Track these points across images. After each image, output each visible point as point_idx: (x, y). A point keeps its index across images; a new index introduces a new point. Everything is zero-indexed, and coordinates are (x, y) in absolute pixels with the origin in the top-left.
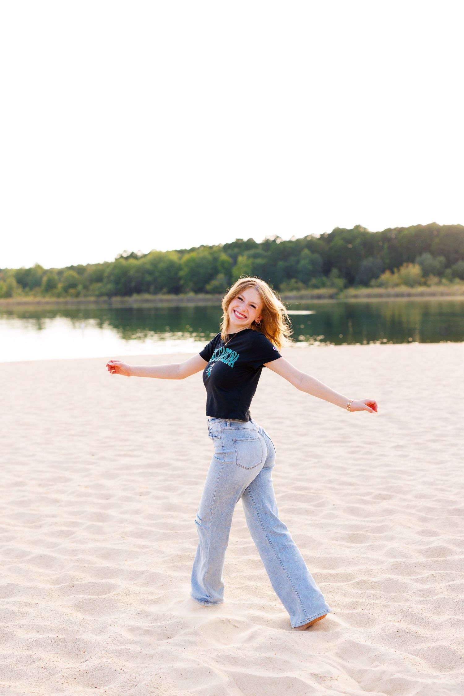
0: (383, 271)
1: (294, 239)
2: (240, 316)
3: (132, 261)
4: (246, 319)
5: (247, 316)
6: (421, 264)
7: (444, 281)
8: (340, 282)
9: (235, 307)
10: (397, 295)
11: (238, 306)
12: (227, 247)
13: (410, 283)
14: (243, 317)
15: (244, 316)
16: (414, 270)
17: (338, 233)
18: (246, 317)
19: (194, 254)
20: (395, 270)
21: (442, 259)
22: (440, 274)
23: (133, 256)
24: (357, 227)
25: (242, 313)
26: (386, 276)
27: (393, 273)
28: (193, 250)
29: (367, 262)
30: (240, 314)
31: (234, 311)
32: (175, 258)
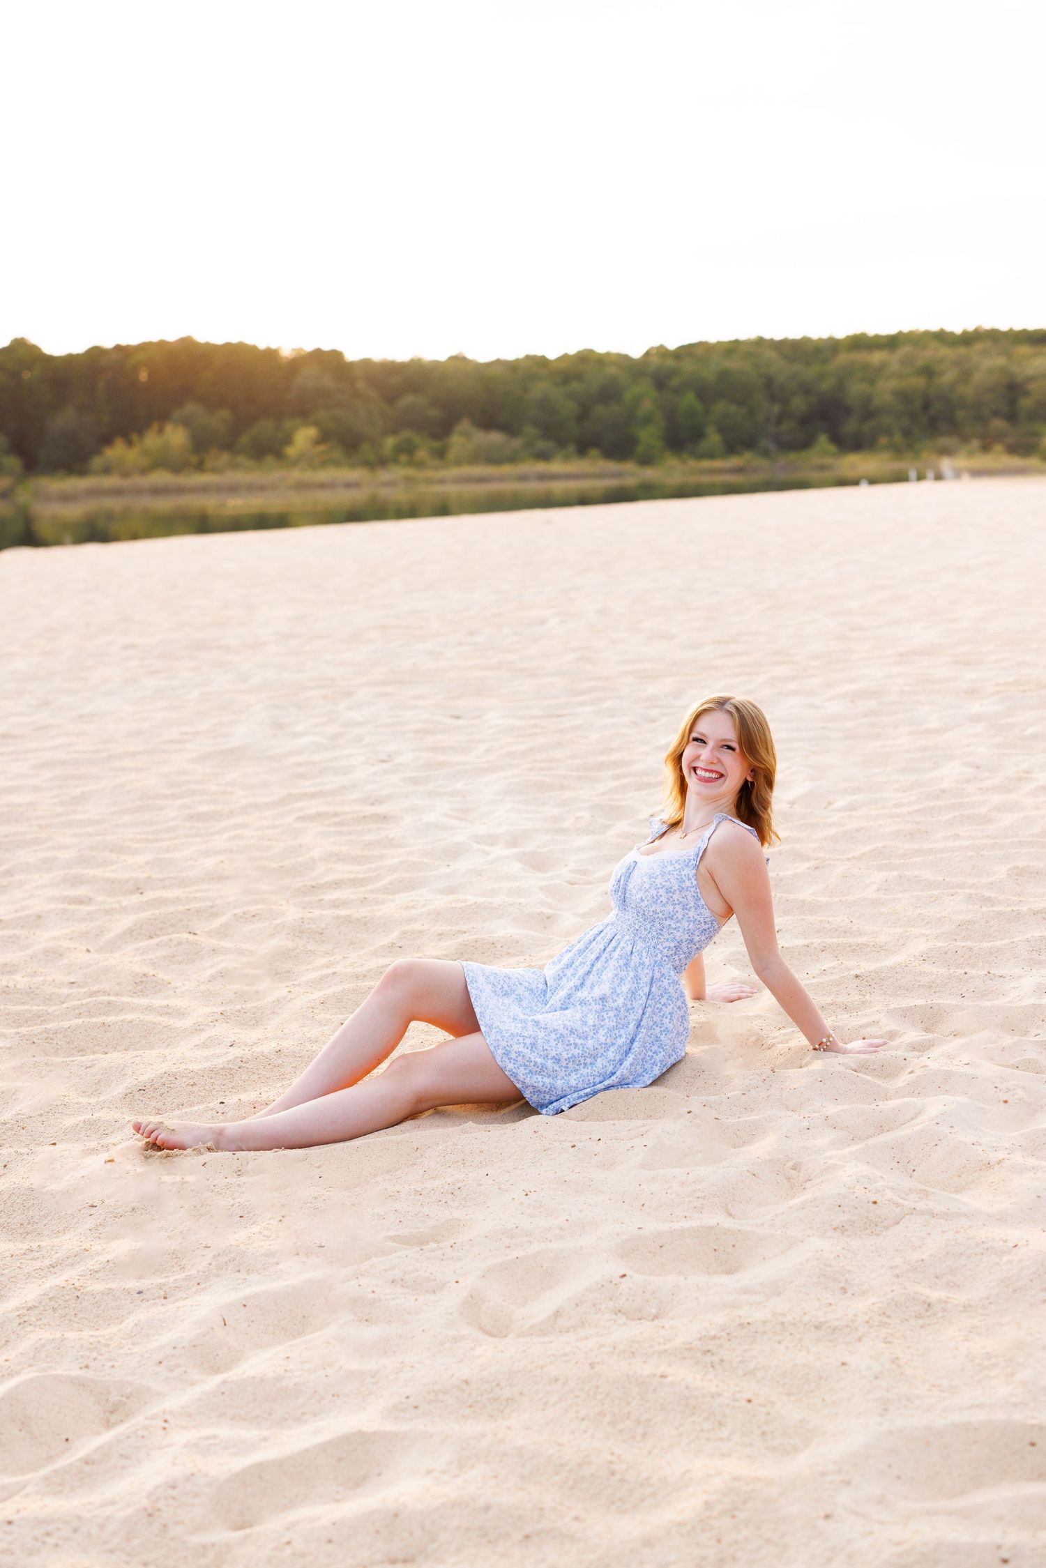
0: (107, 440)
2: (707, 775)
4: (722, 779)
5: (723, 772)
6: (187, 423)
7: (241, 459)
9: (693, 761)
10: (156, 491)
11: (697, 758)
13: (162, 462)
14: (714, 775)
15: (717, 772)
16: (176, 437)
18: (722, 775)
20: (135, 437)
21: (225, 414)
22: (229, 446)
25: (710, 767)
26: (116, 451)
27: (130, 443)
29: (65, 419)
30: (706, 770)
31: (695, 769)
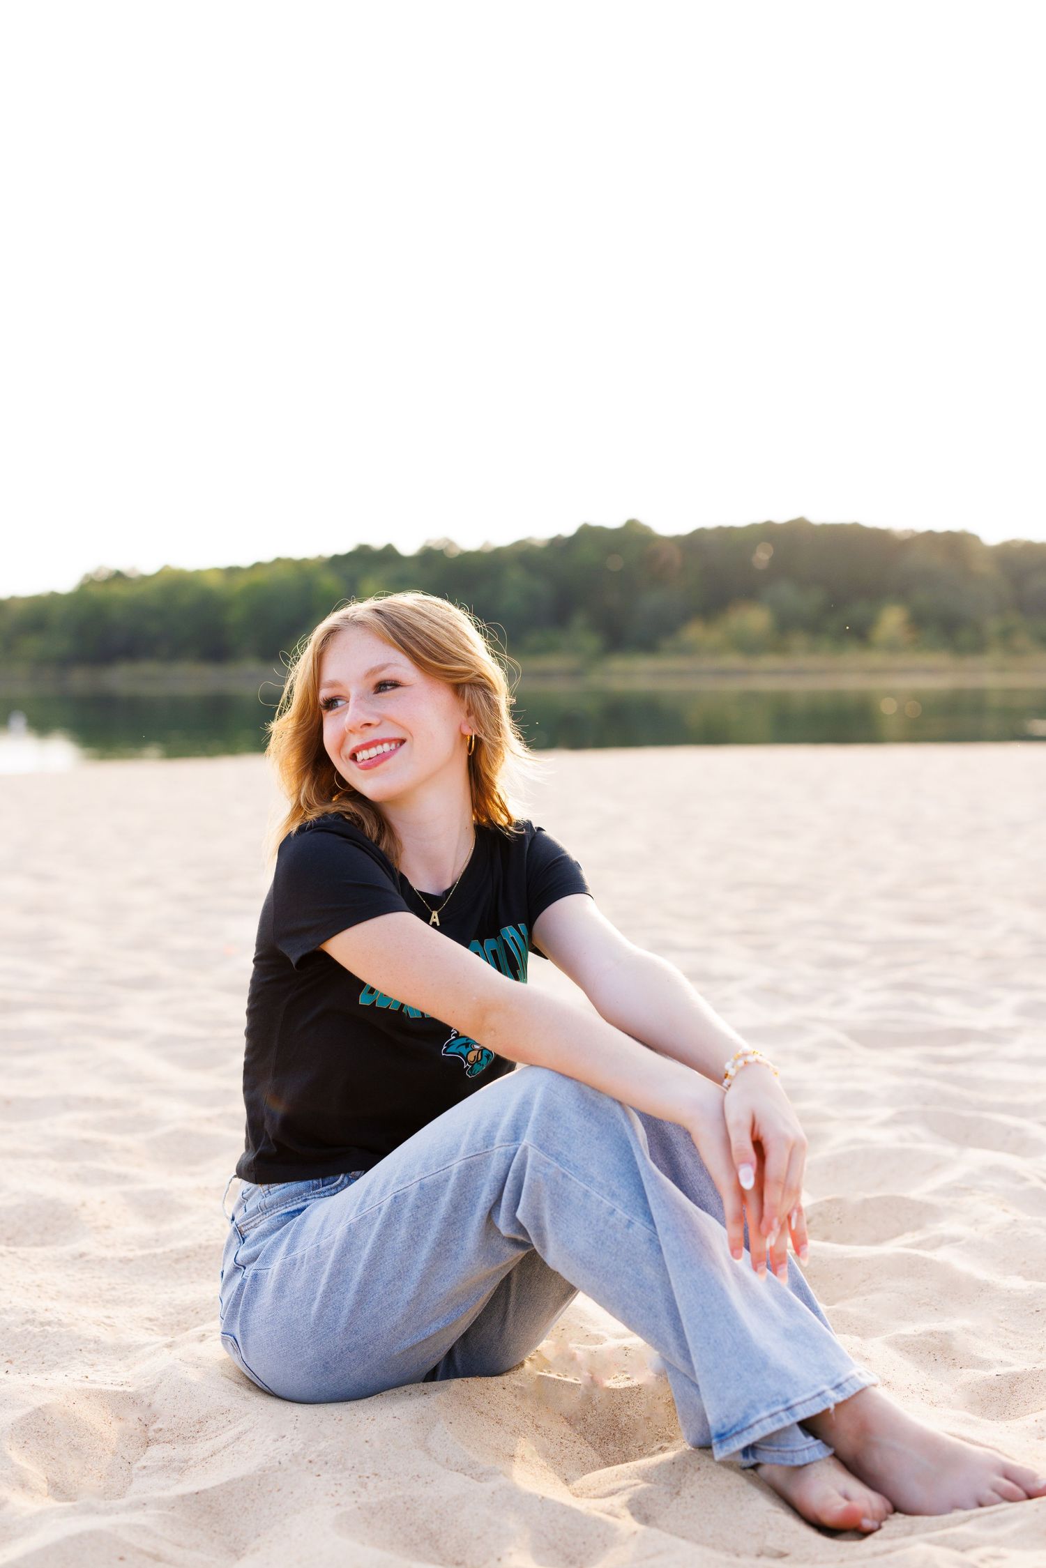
0: (687, 620)
1: (489, 549)
3: (118, 590)
6: (772, 604)
7: (823, 643)
8: (591, 642)
10: (722, 674)
12: (337, 562)
13: (748, 646)
16: (755, 619)
17: (587, 534)
19: (259, 577)
20: (715, 617)
21: (817, 594)
22: (815, 629)
23: (118, 576)
24: (632, 524)
26: (694, 632)
27: (709, 624)
28: (258, 566)
32: (215, 582)
